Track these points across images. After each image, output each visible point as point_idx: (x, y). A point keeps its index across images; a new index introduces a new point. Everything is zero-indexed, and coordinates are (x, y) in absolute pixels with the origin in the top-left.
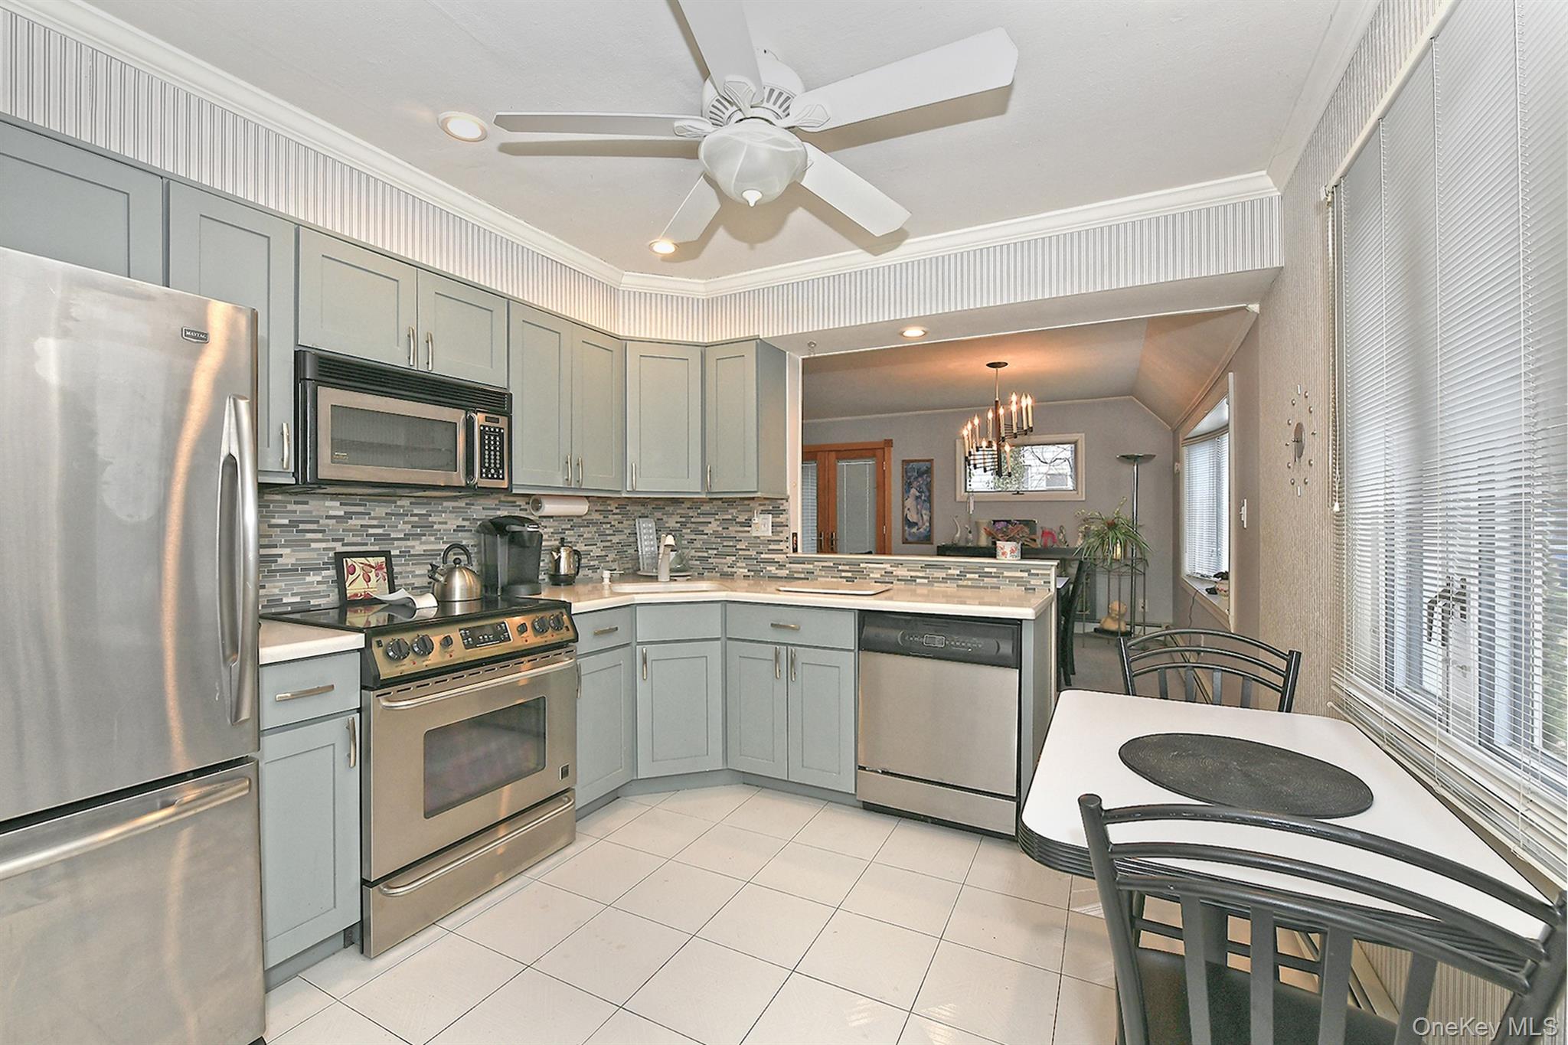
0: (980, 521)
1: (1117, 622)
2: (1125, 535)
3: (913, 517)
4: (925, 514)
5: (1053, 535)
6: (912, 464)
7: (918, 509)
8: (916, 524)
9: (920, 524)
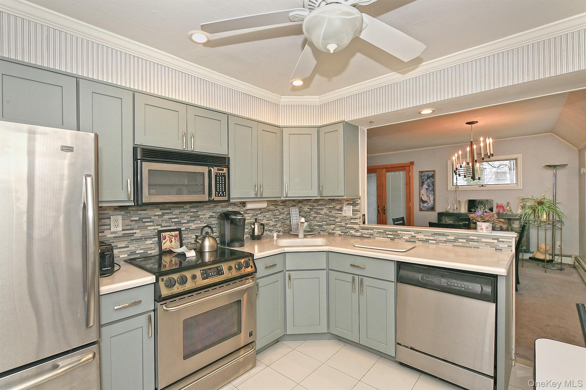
0: (461, 200)
1: (544, 254)
2: (549, 208)
3: (425, 198)
4: (431, 197)
5: (503, 207)
6: (424, 173)
7: (427, 194)
8: (426, 202)
9: (428, 201)
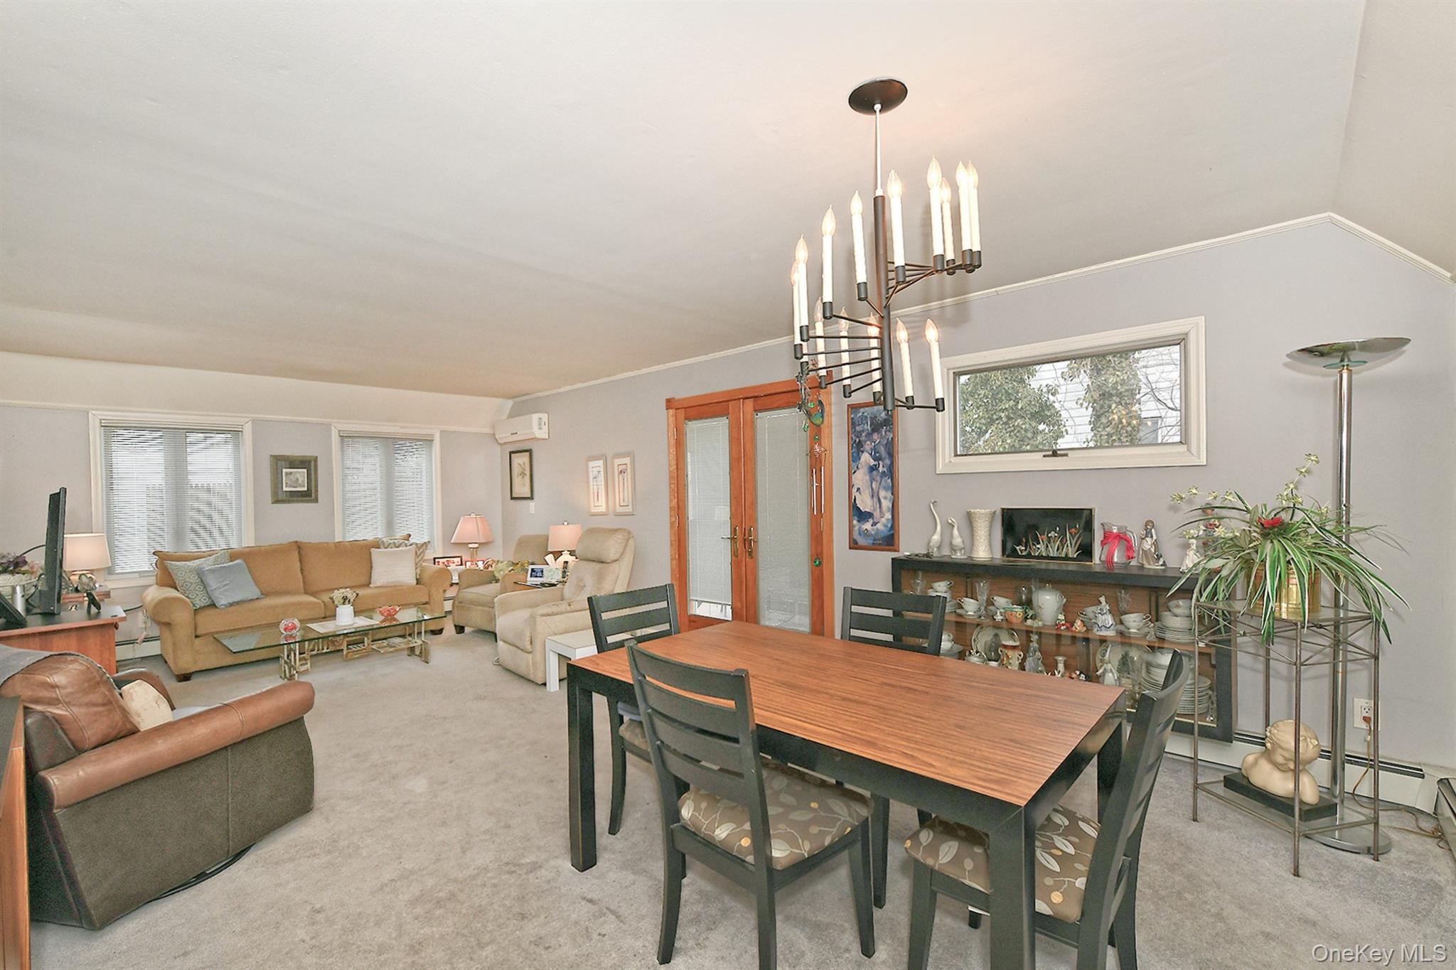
0: (972, 511)
1: (1290, 775)
3: (865, 503)
4: (885, 498)
5: (1128, 541)
6: (862, 410)
7: (872, 489)
8: (870, 515)
9: (877, 514)
